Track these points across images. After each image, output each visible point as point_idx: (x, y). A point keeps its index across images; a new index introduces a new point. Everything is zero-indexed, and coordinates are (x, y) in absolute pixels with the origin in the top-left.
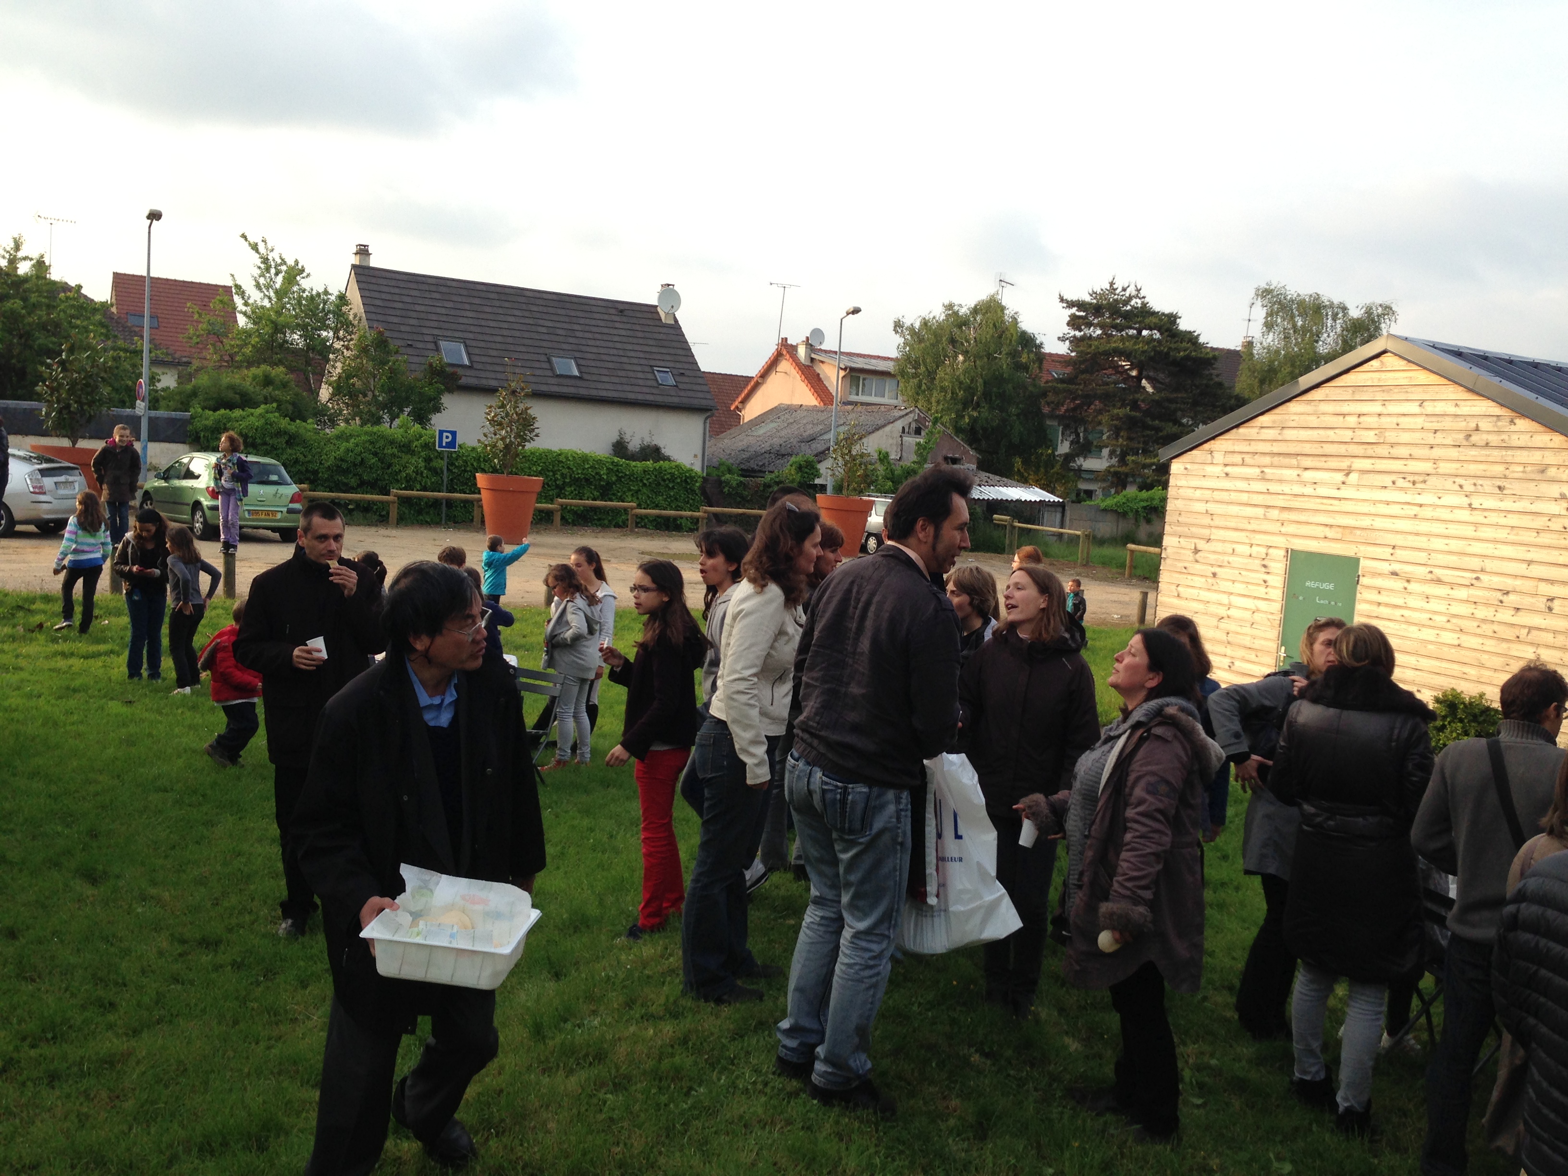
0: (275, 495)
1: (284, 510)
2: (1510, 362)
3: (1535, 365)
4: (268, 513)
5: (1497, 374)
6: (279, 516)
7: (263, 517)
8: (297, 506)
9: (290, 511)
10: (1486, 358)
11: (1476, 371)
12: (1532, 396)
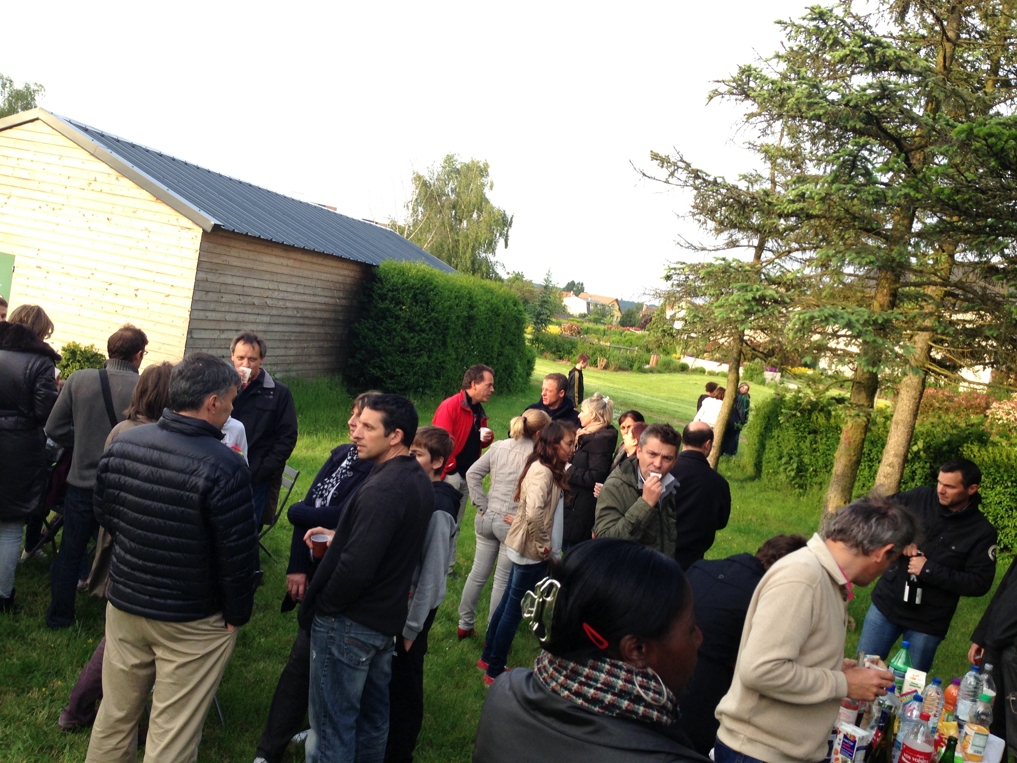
2: (118, 141)
3: (133, 146)
5: (109, 147)
10: (103, 136)
11: (96, 143)
12: (130, 165)
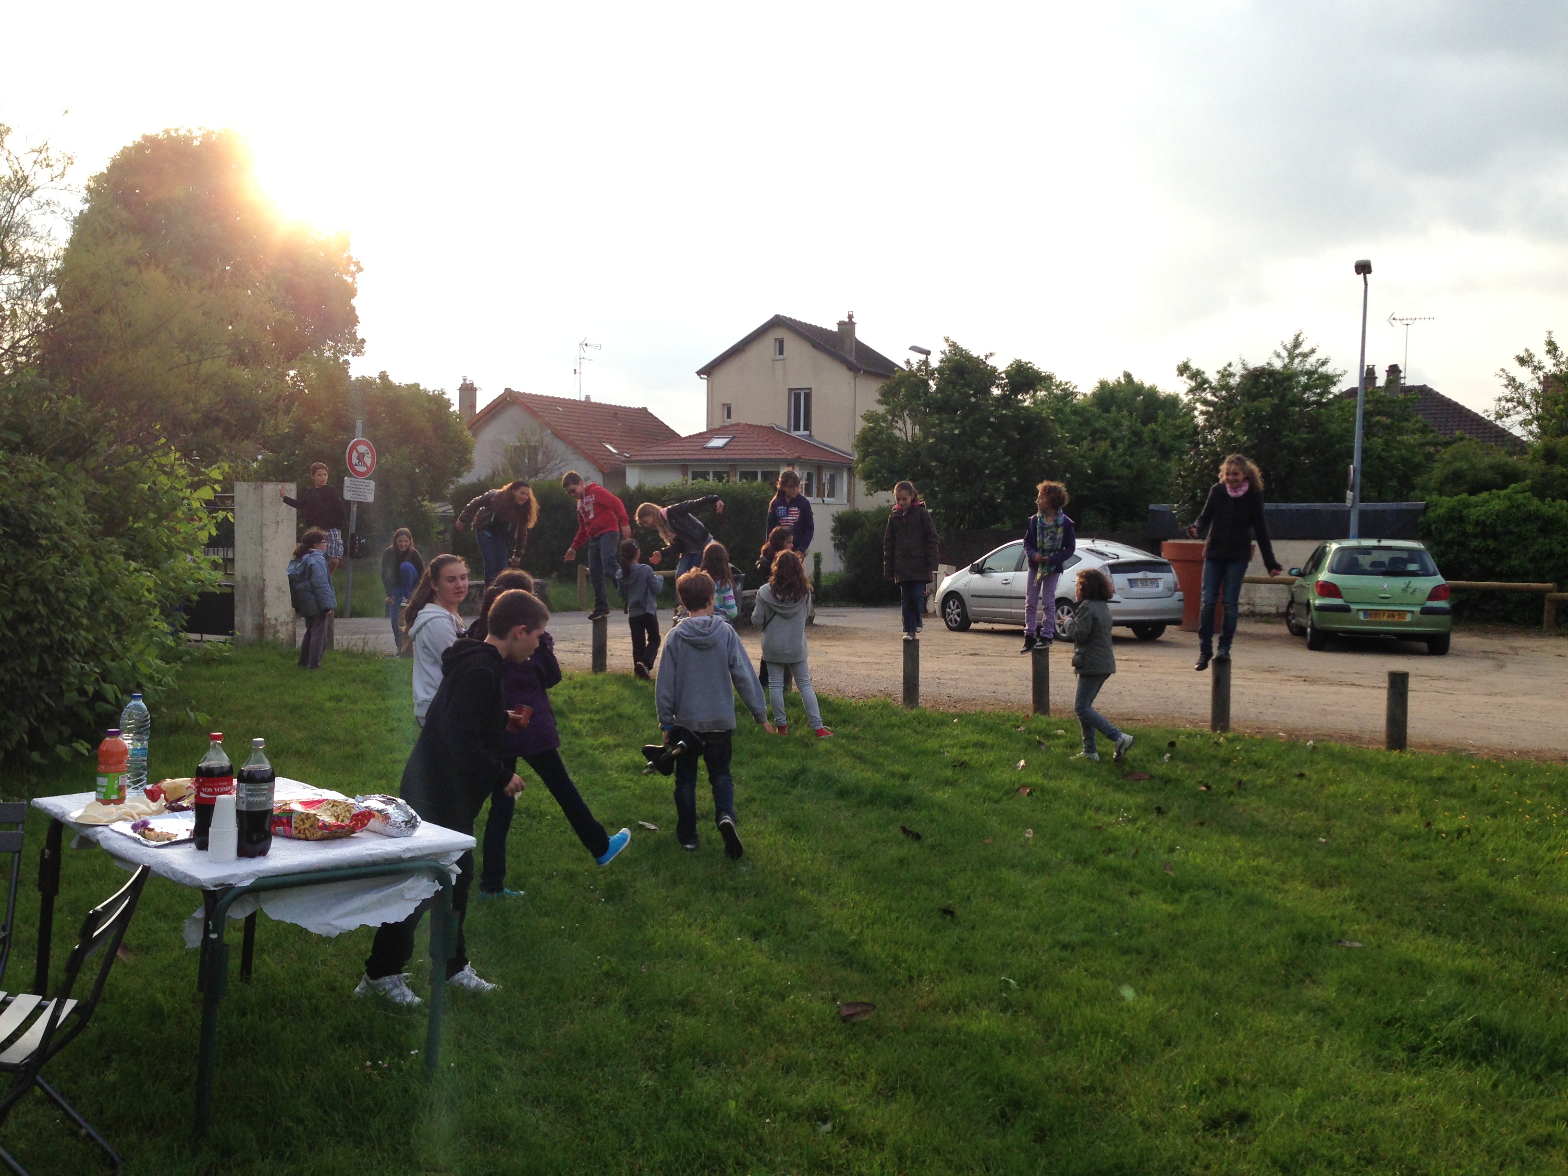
0: (1405, 590)
1: (1417, 609)
4: (1392, 613)
6: (1408, 618)
7: (1385, 618)
8: (1443, 604)
9: (1426, 611)
